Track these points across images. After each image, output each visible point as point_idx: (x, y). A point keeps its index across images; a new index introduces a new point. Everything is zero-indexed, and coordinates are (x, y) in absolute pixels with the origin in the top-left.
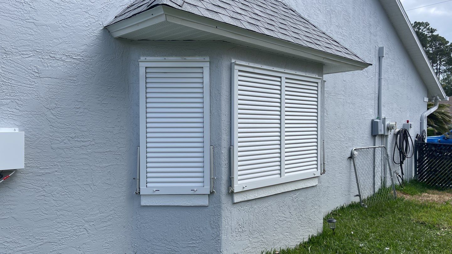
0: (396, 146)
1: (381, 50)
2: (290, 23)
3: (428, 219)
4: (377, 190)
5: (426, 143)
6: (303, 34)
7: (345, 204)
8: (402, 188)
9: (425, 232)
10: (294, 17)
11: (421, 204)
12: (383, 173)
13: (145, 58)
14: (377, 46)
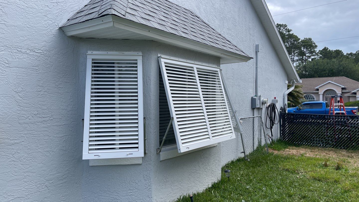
0: (268, 116)
1: (257, 47)
2: (197, 27)
3: (290, 167)
4: (255, 148)
5: (287, 113)
6: (207, 36)
7: (234, 159)
8: (272, 146)
9: (289, 176)
10: (199, 22)
11: (285, 157)
12: (259, 136)
13: (92, 52)
14: (254, 44)
